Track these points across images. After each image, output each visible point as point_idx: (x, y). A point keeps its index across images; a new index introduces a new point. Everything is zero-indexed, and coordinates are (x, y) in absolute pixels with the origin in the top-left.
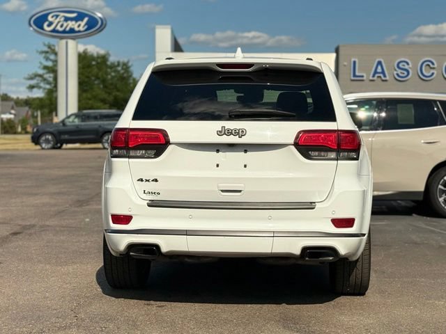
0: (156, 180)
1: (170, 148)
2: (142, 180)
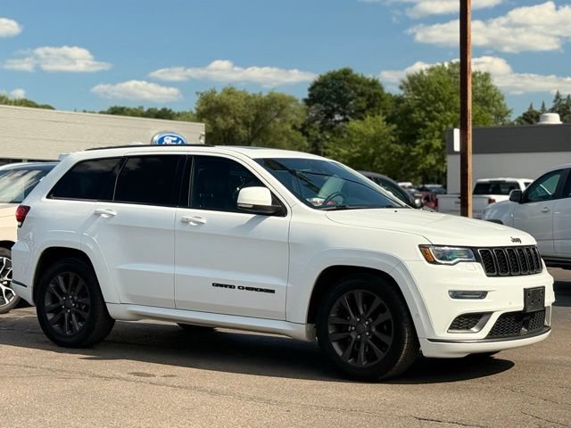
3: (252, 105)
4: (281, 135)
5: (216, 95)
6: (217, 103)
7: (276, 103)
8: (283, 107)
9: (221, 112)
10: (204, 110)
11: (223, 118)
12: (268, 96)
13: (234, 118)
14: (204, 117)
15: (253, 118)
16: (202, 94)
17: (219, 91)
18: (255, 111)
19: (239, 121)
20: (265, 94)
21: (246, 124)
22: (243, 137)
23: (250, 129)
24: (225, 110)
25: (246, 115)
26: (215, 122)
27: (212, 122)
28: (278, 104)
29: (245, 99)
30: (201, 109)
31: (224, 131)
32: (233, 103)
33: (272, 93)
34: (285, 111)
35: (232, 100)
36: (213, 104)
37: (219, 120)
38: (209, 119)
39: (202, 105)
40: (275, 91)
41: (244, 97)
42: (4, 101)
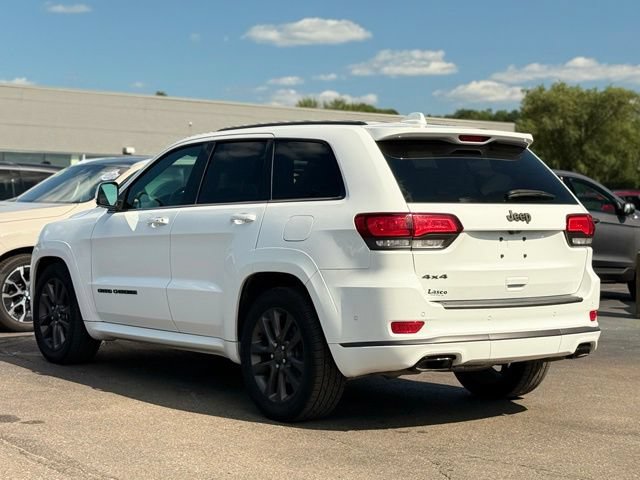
0: (445, 277)
1: (462, 235)
2: (428, 277)
3: (585, 103)
4: (619, 137)
5: (544, 93)
6: (543, 101)
7: (613, 99)
8: (620, 104)
9: (549, 111)
10: (529, 109)
11: (550, 118)
12: (605, 92)
13: (564, 118)
14: (529, 118)
15: (586, 117)
16: (528, 92)
17: (548, 88)
18: (589, 110)
19: (570, 120)
20: (601, 89)
21: (578, 124)
22: (573, 139)
23: (583, 130)
24: (553, 109)
25: (578, 114)
26: (541, 123)
27: (538, 122)
28: (616, 101)
29: (578, 97)
30: (526, 108)
31: (552, 133)
32: (562, 101)
33: (609, 88)
34: (622, 109)
35: (561, 97)
36: (539, 103)
37: (546, 120)
38: (535, 120)
39: (527, 103)
40: (614, 87)
41: (576, 94)
42: (340, 106)
